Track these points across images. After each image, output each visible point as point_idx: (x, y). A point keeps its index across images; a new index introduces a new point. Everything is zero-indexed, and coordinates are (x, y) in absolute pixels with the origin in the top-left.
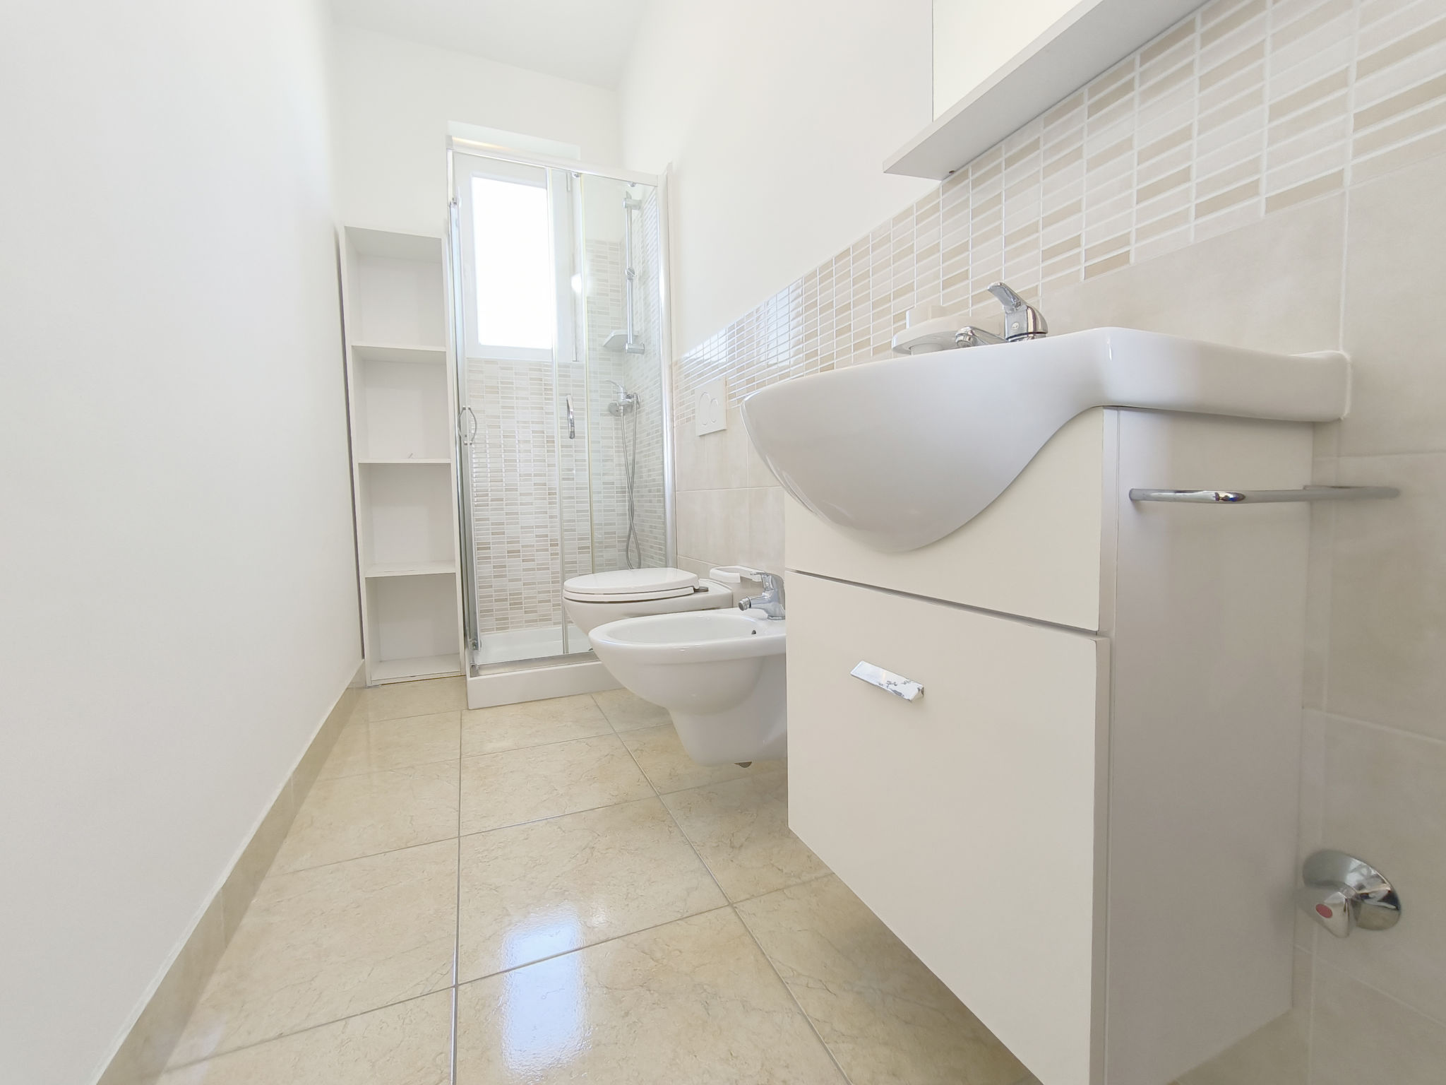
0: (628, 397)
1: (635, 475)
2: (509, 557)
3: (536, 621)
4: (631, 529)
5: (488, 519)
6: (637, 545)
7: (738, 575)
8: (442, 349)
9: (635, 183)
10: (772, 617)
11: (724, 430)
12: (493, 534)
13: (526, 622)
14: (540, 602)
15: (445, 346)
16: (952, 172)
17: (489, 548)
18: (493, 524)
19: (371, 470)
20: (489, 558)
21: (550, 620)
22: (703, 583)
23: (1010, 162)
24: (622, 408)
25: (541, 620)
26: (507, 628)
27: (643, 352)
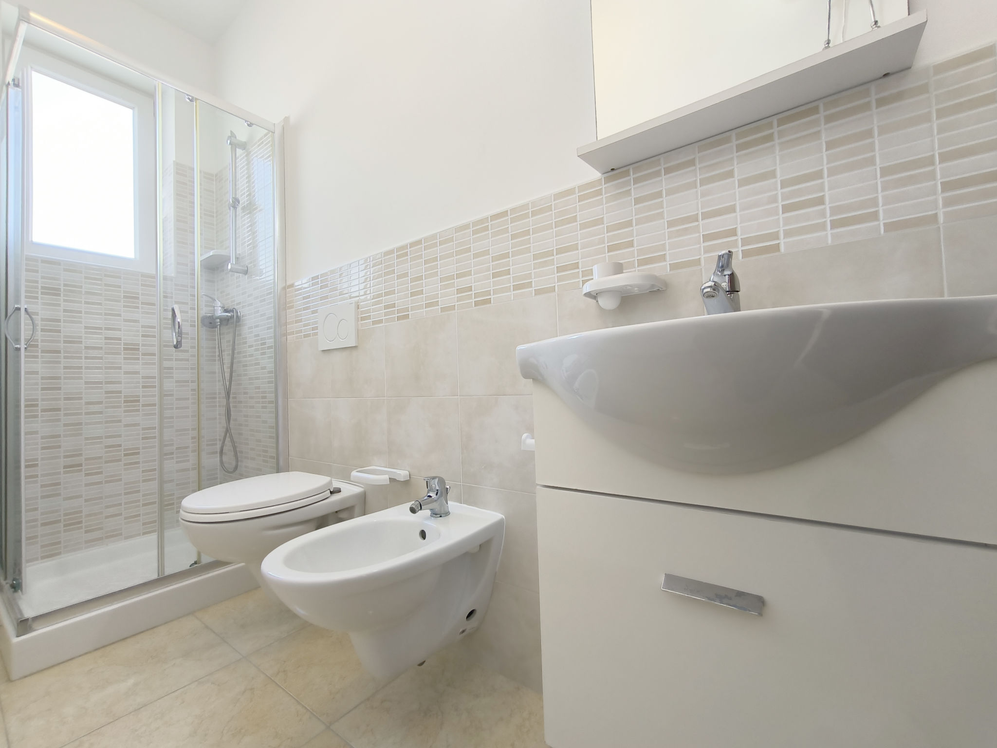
0: (226, 311)
1: (233, 383)
3: (101, 539)
4: (228, 430)
6: (235, 448)
7: (387, 477)
9: (253, 124)
10: (436, 514)
11: (355, 347)
13: (86, 542)
14: (107, 517)
16: (613, 170)
21: (121, 534)
22: (336, 484)
23: (668, 171)
24: (218, 320)
25: (107, 537)
26: (59, 554)
27: (246, 272)
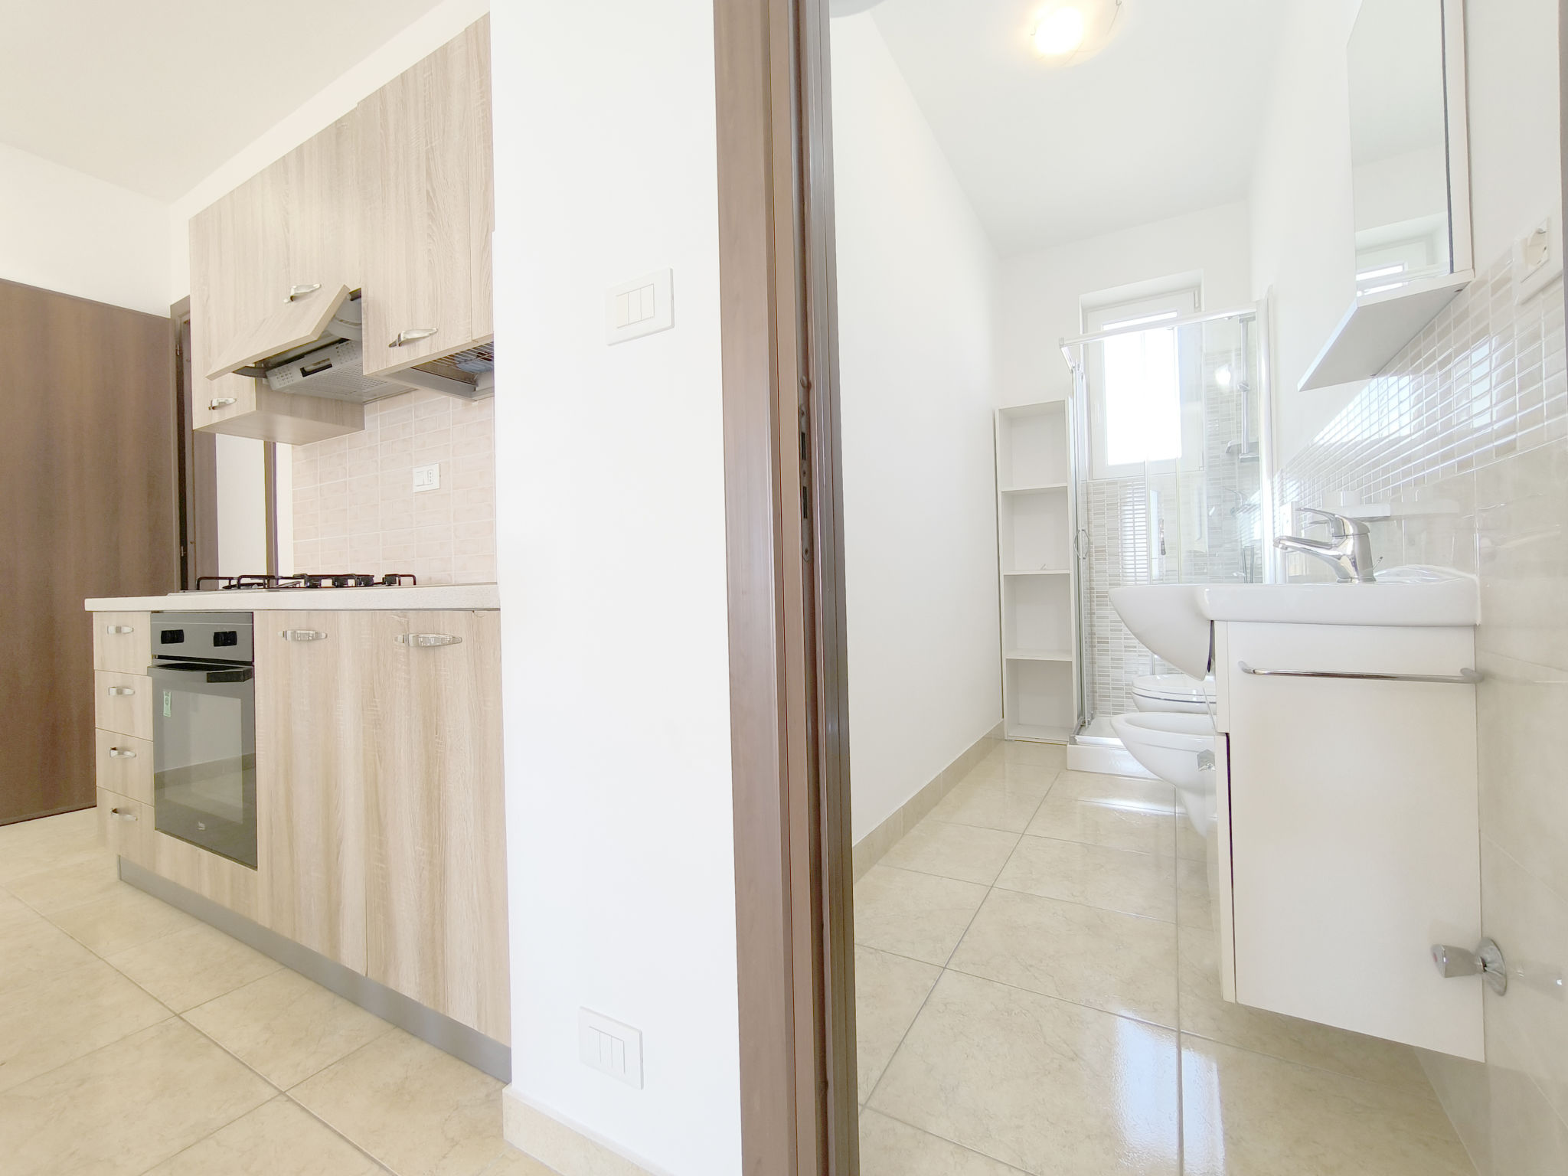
2: (1126, 651)
5: (1107, 618)
8: (1065, 485)
12: (1111, 630)
15: (1066, 481)
17: (1108, 643)
18: (1111, 622)
19: (1013, 580)
20: (1108, 651)
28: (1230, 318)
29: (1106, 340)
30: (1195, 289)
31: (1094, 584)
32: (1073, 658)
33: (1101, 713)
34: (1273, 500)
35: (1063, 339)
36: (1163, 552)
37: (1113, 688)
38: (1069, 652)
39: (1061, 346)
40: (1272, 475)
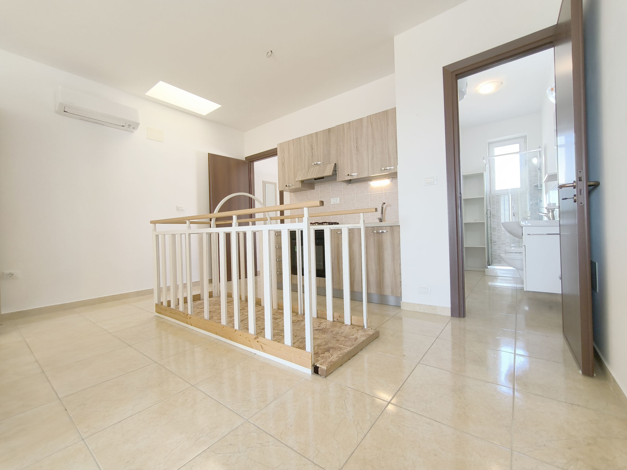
15: (484, 196)
17: (496, 242)
20: (496, 245)
28: (534, 152)
29: (495, 158)
30: (525, 137)
31: (492, 225)
32: (486, 247)
33: (494, 263)
34: (546, 198)
35: (484, 157)
36: (514, 215)
37: (498, 256)
38: (485, 245)
39: (484, 159)
40: (546, 194)
